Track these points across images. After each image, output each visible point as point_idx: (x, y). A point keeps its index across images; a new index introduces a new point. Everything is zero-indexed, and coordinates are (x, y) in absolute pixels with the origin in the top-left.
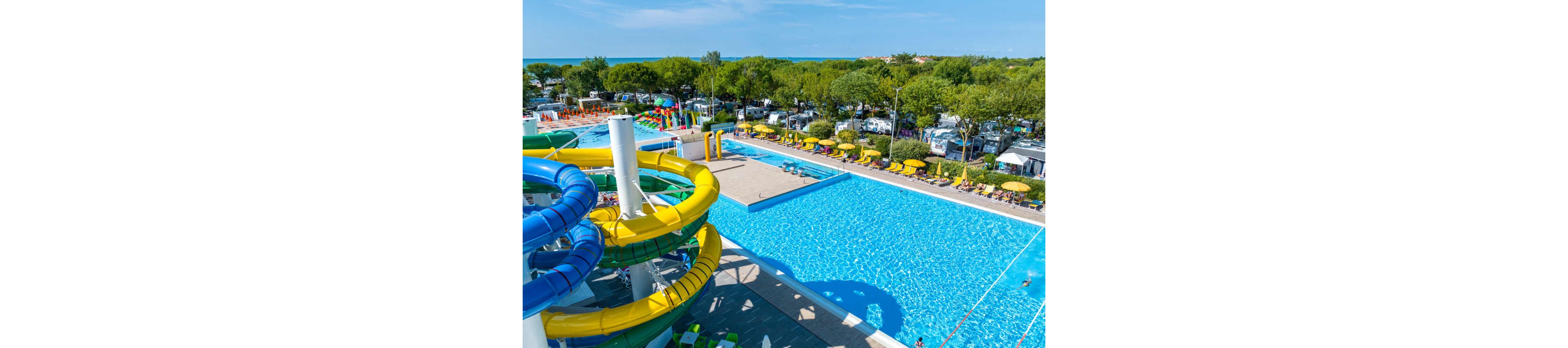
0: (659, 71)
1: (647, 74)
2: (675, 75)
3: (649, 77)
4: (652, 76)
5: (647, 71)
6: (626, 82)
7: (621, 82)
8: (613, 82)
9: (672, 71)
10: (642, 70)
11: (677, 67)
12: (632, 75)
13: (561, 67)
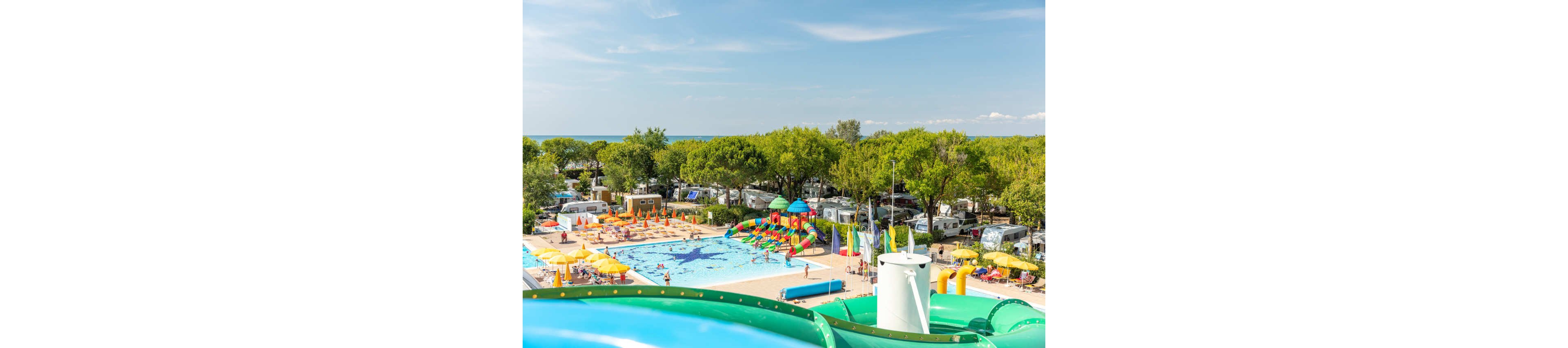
0: (768, 151)
1: (755, 156)
2: (798, 158)
3: (758, 160)
4: (762, 160)
5: (755, 151)
6: (721, 169)
7: (712, 168)
8: (698, 168)
9: (793, 151)
10: (747, 150)
11: (801, 145)
12: (732, 157)
13: (590, 144)
